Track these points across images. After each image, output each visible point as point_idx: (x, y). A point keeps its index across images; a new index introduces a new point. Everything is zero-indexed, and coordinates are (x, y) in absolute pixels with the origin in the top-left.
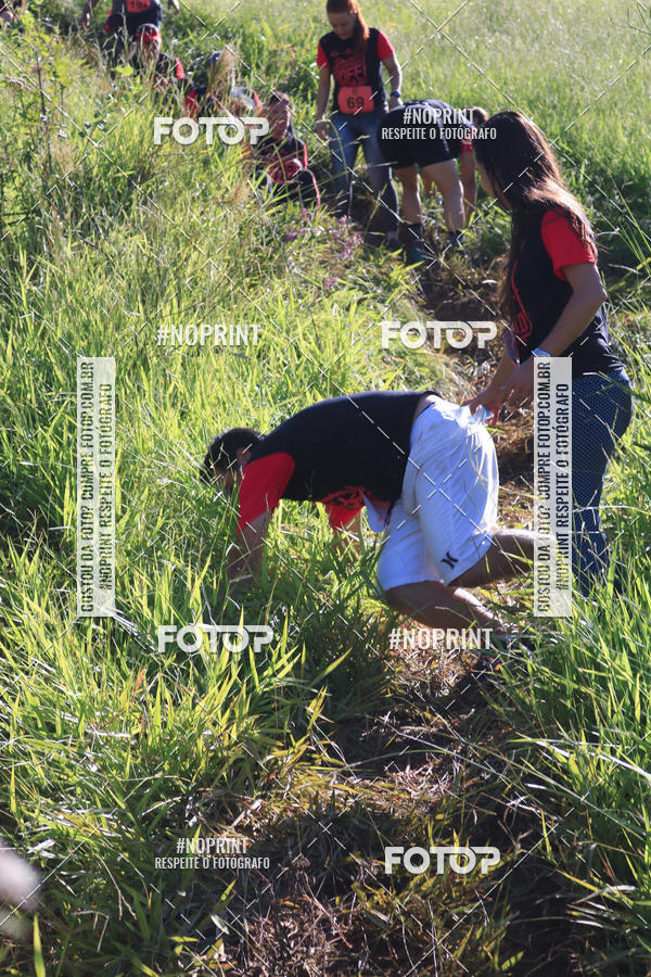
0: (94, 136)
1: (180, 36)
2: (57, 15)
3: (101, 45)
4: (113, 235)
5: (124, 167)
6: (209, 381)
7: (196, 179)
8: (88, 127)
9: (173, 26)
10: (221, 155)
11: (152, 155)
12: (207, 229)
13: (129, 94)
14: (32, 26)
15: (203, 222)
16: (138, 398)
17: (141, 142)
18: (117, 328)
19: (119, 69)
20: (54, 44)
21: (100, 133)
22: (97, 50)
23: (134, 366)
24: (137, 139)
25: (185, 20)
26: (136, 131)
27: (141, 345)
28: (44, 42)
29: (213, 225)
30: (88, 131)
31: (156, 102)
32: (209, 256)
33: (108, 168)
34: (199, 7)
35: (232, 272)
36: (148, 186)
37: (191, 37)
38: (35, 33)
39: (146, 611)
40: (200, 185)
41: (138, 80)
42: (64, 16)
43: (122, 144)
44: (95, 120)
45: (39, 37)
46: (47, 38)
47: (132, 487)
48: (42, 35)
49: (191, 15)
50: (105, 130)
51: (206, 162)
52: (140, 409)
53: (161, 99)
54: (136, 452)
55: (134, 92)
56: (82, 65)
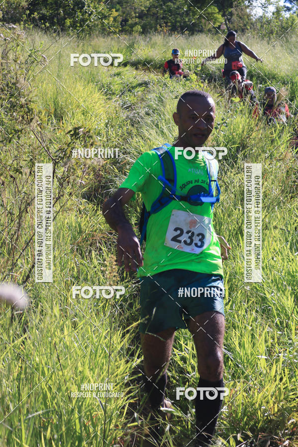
0: (221, 129)
1: (263, 83)
2: (208, 74)
3: (226, 88)
4: (229, 173)
5: (234, 143)
6: (271, 242)
7: (267, 149)
8: (219, 125)
9: (260, 79)
10: (280, 137)
11: (247, 138)
12: (272, 172)
13: (238, 110)
14: (195, 80)
15: (270, 168)
16: (238, 248)
17: (243, 132)
18: (229, 216)
19: (233, 99)
20: (205, 87)
21: (224, 127)
22: (224, 90)
23: (237, 233)
24: (241, 130)
25: (266, 76)
26: (241, 127)
27: (240, 224)
28: (200, 87)
29: (275, 170)
30: (219, 127)
31: (250, 113)
32: (272, 183)
33: (228, 143)
34: (272, 70)
35: (283, 191)
36: (246, 152)
37: (268, 83)
38: (197, 83)
39: (238, 348)
40: (269, 151)
41: (242, 104)
42: (211, 74)
43: (234, 132)
44: (223, 122)
45: (199, 85)
46: (202, 85)
47: (234, 290)
48: (200, 84)
49: (269, 74)
50: (226, 126)
51: (272, 141)
52: (238, 254)
53: (253, 112)
54: (236, 273)
55: (240, 109)
56: (218, 96)
